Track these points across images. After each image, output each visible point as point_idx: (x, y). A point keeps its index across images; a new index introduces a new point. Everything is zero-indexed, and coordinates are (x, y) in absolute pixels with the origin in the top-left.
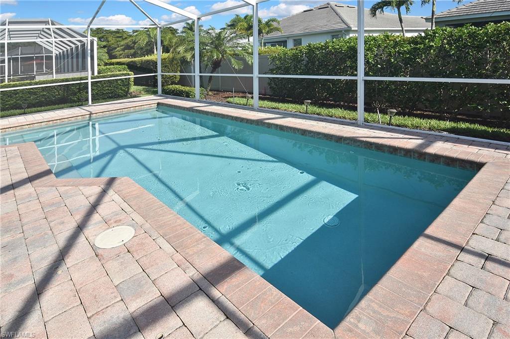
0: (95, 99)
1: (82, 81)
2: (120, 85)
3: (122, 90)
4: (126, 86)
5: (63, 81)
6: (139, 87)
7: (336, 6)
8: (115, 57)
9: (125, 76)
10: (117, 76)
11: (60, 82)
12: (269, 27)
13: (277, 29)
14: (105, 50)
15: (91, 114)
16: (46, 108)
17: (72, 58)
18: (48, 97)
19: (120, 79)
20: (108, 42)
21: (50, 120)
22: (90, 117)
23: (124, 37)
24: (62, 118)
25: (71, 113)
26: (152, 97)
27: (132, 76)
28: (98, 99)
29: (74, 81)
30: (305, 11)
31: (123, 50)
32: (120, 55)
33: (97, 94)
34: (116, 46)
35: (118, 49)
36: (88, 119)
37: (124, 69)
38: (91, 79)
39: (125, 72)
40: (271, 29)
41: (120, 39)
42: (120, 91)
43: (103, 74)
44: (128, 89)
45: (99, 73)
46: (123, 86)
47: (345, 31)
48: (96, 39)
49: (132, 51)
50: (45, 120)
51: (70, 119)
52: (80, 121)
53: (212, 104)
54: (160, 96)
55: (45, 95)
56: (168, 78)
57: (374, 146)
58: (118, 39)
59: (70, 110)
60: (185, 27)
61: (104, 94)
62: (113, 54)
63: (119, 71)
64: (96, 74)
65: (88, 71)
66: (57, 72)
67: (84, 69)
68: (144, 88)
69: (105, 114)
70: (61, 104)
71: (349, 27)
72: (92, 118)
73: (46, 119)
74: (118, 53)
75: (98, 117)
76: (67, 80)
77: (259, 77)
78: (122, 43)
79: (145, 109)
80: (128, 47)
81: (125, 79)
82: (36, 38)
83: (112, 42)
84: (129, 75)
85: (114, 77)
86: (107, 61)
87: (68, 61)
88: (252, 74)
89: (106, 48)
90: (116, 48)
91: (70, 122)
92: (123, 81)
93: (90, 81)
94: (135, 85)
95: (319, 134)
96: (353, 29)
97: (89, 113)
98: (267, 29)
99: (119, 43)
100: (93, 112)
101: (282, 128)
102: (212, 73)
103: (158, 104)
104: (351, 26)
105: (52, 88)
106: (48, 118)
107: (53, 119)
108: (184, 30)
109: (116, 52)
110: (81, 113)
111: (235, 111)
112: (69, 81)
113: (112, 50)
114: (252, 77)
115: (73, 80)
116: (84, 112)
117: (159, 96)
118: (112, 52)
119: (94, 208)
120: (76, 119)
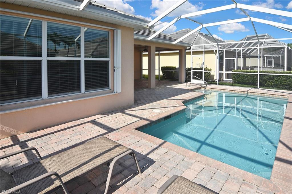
1: (255, 73)
22: (247, 93)
64: (286, 70)
69: (255, 94)
72: (248, 94)
75: (251, 95)
79: (280, 98)
93: (258, 74)
120: (241, 93)
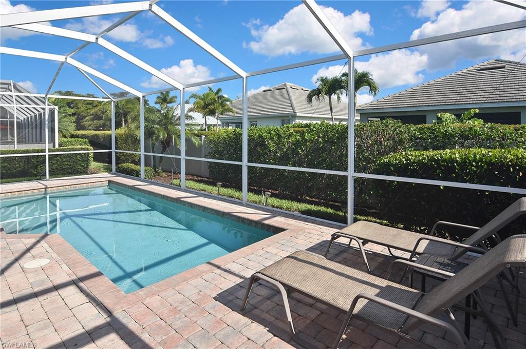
0: (53, 174)
1: (40, 154)
2: (79, 161)
3: (81, 166)
4: (84, 161)
5: (23, 152)
6: (100, 164)
7: (291, 87)
8: (83, 128)
9: (84, 150)
10: (76, 150)
11: (21, 153)
12: (223, 106)
13: (229, 110)
14: (73, 119)
15: (46, 188)
16: (6, 180)
17: (32, 128)
18: (9, 169)
19: (79, 154)
20: (78, 108)
21: (9, 191)
22: (46, 191)
23: (94, 105)
24: (20, 190)
25: (28, 186)
26: (106, 174)
27: (92, 151)
28: (58, 174)
29: (34, 153)
30: (265, 91)
31: (92, 120)
32: (89, 126)
33: (57, 169)
34: (86, 115)
35: (87, 118)
36: (43, 193)
37: (85, 143)
38: (49, 152)
39: (86, 146)
40: (225, 109)
41: (90, 106)
42: (80, 167)
43: (63, 148)
44: (88, 166)
45: (60, 146)
46: (82, 161)
47: (291, 116)
48: (57, 108)
49: (101, 122)
50: (4, 192)
51: (27, 192)
52: (37, 195)
53: (152, 183)
54: (114, 174)
55: (6, 166)
56: (128, 156)
57: (240, 219)
58: (88, 106)
59: (29, 183)
60: (159, 97)
61: (63, 169)
62: (82, 124)
63: (81, 145)
64: (57, 146)
65: (45, 143)
66: (19, 142)
67: (41, 140)
68: (104, 165)
70: (22, 177)
71: (295, 112)
73: (5, 190)
74: (87, 124)
75: (53, 191)
76: (27, 152)
77: (186, 159)
78: (92, 111)
80: (97, 117)
81: (85, 154)
82: (5, 90)
83: (83, 109)
84: (88, 149)
85: (73, 151)
86: (73, 133)
87: (28, 131)
88: (180, 155)
89: (76, 117)
90: (85, 117)
91: (27, 195)
92: (82, 156)
93: (47, 154)
94: (94, 161)
95: (212, 210)
96: (298, 115)
97: (44, 187)
98: (221, 109)
99: (89, 111)
100: (48, 187)
101: (192, 205)
102: (162, 153)
103: (109, 181)
104: (296, 112)
105: (13, 160)
106: (7, 190)
107: (12, 191)
108: (158, 101)
109: (86, 122)
110: (38, 186)
111: (166, 190)
112: (30, 153)
113: (82, 119)
114: (180, 159)
115: (33, 151)
116: (40, 186)
117: (112, 174)
118: (82, 121)
119: (28, 250)
120: (33, 192)
